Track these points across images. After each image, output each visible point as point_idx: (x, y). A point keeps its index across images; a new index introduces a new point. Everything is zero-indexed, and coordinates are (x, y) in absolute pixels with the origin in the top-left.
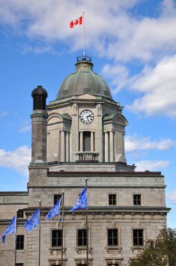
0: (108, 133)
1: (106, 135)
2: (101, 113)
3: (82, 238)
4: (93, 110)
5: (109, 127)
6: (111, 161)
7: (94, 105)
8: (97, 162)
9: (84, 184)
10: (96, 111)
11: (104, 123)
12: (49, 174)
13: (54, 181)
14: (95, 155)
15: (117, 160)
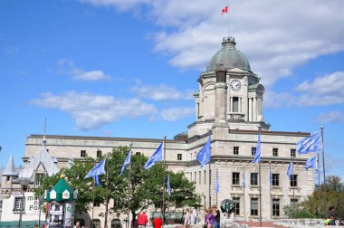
0: (252, 99)
1: (250, 100)
2: (247, 83)
3: (254, 178)
4: (241, 80)
5: (254, 94)
6: (254, 120)
7: (242, 77)
8: (243, 121)
9: (257, 140)
10: (244, 81)
11: (249, 90)
12: (230, 131)
13: (234, 137)
14: (243, 116)
15: (259, 120)
